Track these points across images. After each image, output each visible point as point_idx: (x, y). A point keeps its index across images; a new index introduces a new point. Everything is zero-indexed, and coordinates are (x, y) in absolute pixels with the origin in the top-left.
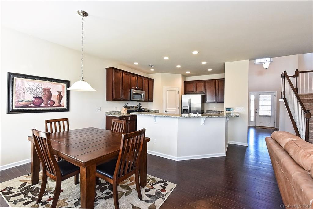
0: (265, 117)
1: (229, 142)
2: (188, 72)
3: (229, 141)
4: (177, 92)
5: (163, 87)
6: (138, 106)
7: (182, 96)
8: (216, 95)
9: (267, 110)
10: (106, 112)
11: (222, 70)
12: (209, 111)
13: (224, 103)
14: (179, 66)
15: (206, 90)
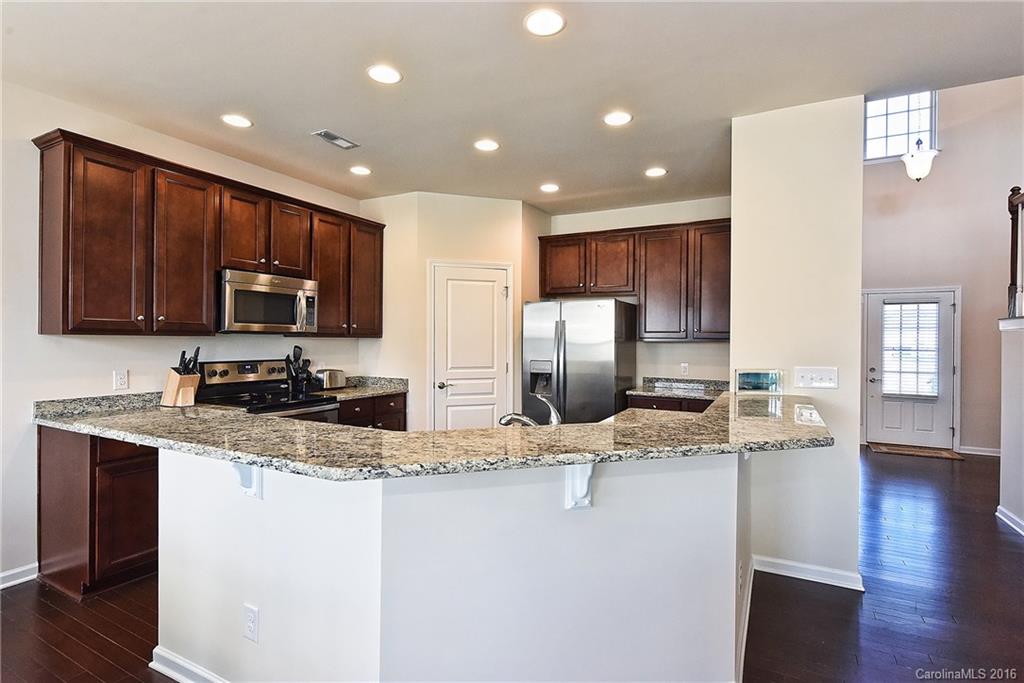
0: (909, 404)
1: (760, 563)
2: (550, 188)
3: (755, 557)
4: (499, 289)
5: (428, 261)
6: (288, 359)
7: (527, 308)
8: (688, 300)
9: (918, 373)
10: (38, 405)
11: (719, 182)
12: (658, 380)
13: (727, 340)
14: (487, 145)
15: (643, 278)
